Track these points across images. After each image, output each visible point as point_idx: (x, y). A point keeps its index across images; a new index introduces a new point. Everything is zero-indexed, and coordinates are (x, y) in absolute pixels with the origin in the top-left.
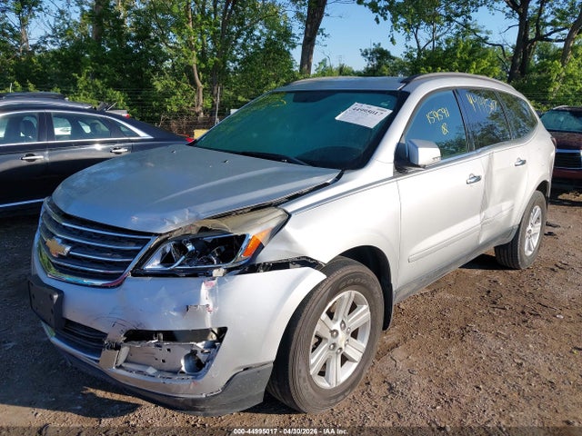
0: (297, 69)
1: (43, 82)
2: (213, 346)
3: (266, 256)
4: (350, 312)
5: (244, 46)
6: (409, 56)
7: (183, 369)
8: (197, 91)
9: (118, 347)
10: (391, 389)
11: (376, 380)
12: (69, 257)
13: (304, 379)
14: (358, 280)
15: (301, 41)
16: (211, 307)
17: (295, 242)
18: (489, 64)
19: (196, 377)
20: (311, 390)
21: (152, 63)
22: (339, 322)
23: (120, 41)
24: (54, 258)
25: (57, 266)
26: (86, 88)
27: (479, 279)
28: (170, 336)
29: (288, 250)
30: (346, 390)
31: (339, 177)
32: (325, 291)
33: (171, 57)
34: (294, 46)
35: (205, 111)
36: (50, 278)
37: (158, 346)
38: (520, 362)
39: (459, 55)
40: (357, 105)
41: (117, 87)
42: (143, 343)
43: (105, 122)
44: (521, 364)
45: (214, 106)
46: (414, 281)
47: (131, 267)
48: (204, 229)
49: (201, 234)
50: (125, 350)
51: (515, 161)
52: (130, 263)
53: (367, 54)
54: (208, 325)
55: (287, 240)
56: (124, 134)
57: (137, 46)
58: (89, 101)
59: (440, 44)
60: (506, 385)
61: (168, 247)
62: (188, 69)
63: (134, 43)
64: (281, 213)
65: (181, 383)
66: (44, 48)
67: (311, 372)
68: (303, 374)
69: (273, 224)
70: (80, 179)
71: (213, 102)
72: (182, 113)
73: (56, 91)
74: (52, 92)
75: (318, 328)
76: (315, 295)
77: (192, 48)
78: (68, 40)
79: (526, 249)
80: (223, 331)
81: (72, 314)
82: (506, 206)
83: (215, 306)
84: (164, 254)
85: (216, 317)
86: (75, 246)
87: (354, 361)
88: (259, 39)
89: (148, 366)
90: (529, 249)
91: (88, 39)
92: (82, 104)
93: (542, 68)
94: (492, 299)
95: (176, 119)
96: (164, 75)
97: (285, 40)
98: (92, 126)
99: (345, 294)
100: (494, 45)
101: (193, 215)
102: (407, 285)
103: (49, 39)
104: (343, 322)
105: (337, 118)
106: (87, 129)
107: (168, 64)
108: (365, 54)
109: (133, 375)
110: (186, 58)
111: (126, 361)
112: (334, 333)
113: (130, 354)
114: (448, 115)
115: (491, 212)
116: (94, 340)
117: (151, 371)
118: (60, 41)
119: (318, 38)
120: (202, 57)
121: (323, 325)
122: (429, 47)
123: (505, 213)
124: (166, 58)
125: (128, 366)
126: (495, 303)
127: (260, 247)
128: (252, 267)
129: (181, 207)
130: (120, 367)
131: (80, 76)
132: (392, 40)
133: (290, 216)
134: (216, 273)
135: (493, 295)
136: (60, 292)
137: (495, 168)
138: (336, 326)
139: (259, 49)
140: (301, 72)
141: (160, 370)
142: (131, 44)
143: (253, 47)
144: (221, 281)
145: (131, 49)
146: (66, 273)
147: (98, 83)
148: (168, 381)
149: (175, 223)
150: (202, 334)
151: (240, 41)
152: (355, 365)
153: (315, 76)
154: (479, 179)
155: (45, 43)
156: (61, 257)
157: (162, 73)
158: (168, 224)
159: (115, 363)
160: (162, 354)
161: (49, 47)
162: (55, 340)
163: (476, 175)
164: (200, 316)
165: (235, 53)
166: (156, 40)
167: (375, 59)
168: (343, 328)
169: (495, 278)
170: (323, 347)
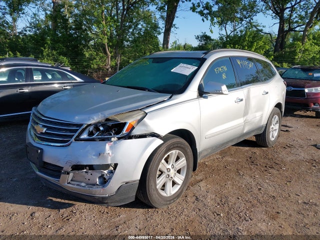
0: (161, 46)
1: (25, 52)
2: (112, 172)
3: (136, 132)
4: (176, 161)
5: (133, 34)
6: (221, 39)
7: (98, 183)
8: (108, 57)
9: (68, 173)
10: (197, 199)
11: (190, 195)
12: (46, 133)
13: (154, 190)
14: (179, 145)
15: (163, 31)
16: (110, 154)
17: (149, 126)
18: (263, 43)
19: (104, 187)
20: (157, 196)
21: (83, 42)
22: (171, 164)
23: (66, 30)
24: (39, 134)
25: (39, 138)
26: (48, 55)
27: (247, 151)
28: (91, 167)
29: (146, 129)
30: (175, 198)
31: (170, 98)
32: (163, 149)
33: (93, 39)
34: (159, 34)
35: (112, 67)
36: (36, 143)
37: (86, 172)
38: (260, 188)
39: (247, 39)
40: (181, 65)
41: (65, 55)
42: (80, 171)
43: (60, 73)
44: (261, 189)
45: (116, 65)
46: (209, 148)
47: (74, 137)
48: (108, 120)
49: (106, 122)
50: (71, 175)
51: (262, 92)
52: (74, 135)
53: (198, 38)
54: (109, 163)
55: (145, 125)
56: (69, 79)
57: (76, 33)
58: (50, 62)
59: (237, 33)
60: (252, 197)
61: (91, 128)
62: (103, 46)
63: (74, 32)
64: (143, 113)
65: (97, 189)
66: (25, 34)
67: (158, 187)
68: (153, 187)
69: (139, 118)
70: (48, 101)
71: (116, 63)
72: (99, 69)
73: (32, 57)
74: (29, 58)
75: (160, 166)
76: (158, 151)
77: (105, 34)
78: (38, 30)
79: (271, 137)
80: (116, 165)
81: (47, 159)
82: (258, 114)
83: (112, 153)
84: (89, 131)
85: (113, 159)
86: (48, 128)
87: (178, 184)
88: (141, 29)
89: (82, 182)
90: (273, 137)
91: (49, 29)
92: (46, 64)
93: (292, 45)
94: (252, 161)
95: (96, 72)
96: (90, 48)
97: (155, 31)
98: (53, 75)
99: (174, 151)
100: (265, 33)
101: (103, 116)
102: (205, 150)
103: (28, 29)
104: (173, 165)
105: (172, 71)
106: (50, 77)
107: (92, 43)
108: (197, 38)
109: (75, 186)
110: (101, 39)
111: (72, 180)
112: (169, 170)
113: (74, 177)
114: (226, 69)
115: (250, 117)
116: (56, 171)
117: (83, 184)
118: (34, 30)
119: (172, 29)
120: (110, 39)
121: (163, 165)
122: (232, 34)
123: (258, 118)
124: (91, 39)
125: (73, 182)
126: (253, 162)
127: (133, 128)
128: (129, 137)
129: (97, 112)
130: (69, 183)
131: (45, 49)
132: (211, 31)
133: (147, 114)
134: (113, 139)
135: (253, 159)
136: (41, 149)
137: (252, 96)
138: (169, 166)
139: (141, 35)
140: (163, 47)
141: (87, 184)
142: (72, 32)
143: (138, 34)
144: (115, 142)
145: (72, 35)
146: (44, 141)
147: (55, 53)
148: (91, 189)
149: (95, 119)
150: (107, 166)
151: (131, 30)
152: (179, 187)
153: (170, 50)
154: (242, 100)
155: (26, 31)
156: (42, 133)
157: (89, 48)
158: (91, 119)
159: (67, 181)
160: (88, 176)
161: (28, 33)
162: (38, 173)
163: (241, 98)
164: (105, 158)
165: (128, 37)
166: (86, 30)
167: (203, 41)
168: (173, 168)
169: (255, 151)
170: (163, 176)
